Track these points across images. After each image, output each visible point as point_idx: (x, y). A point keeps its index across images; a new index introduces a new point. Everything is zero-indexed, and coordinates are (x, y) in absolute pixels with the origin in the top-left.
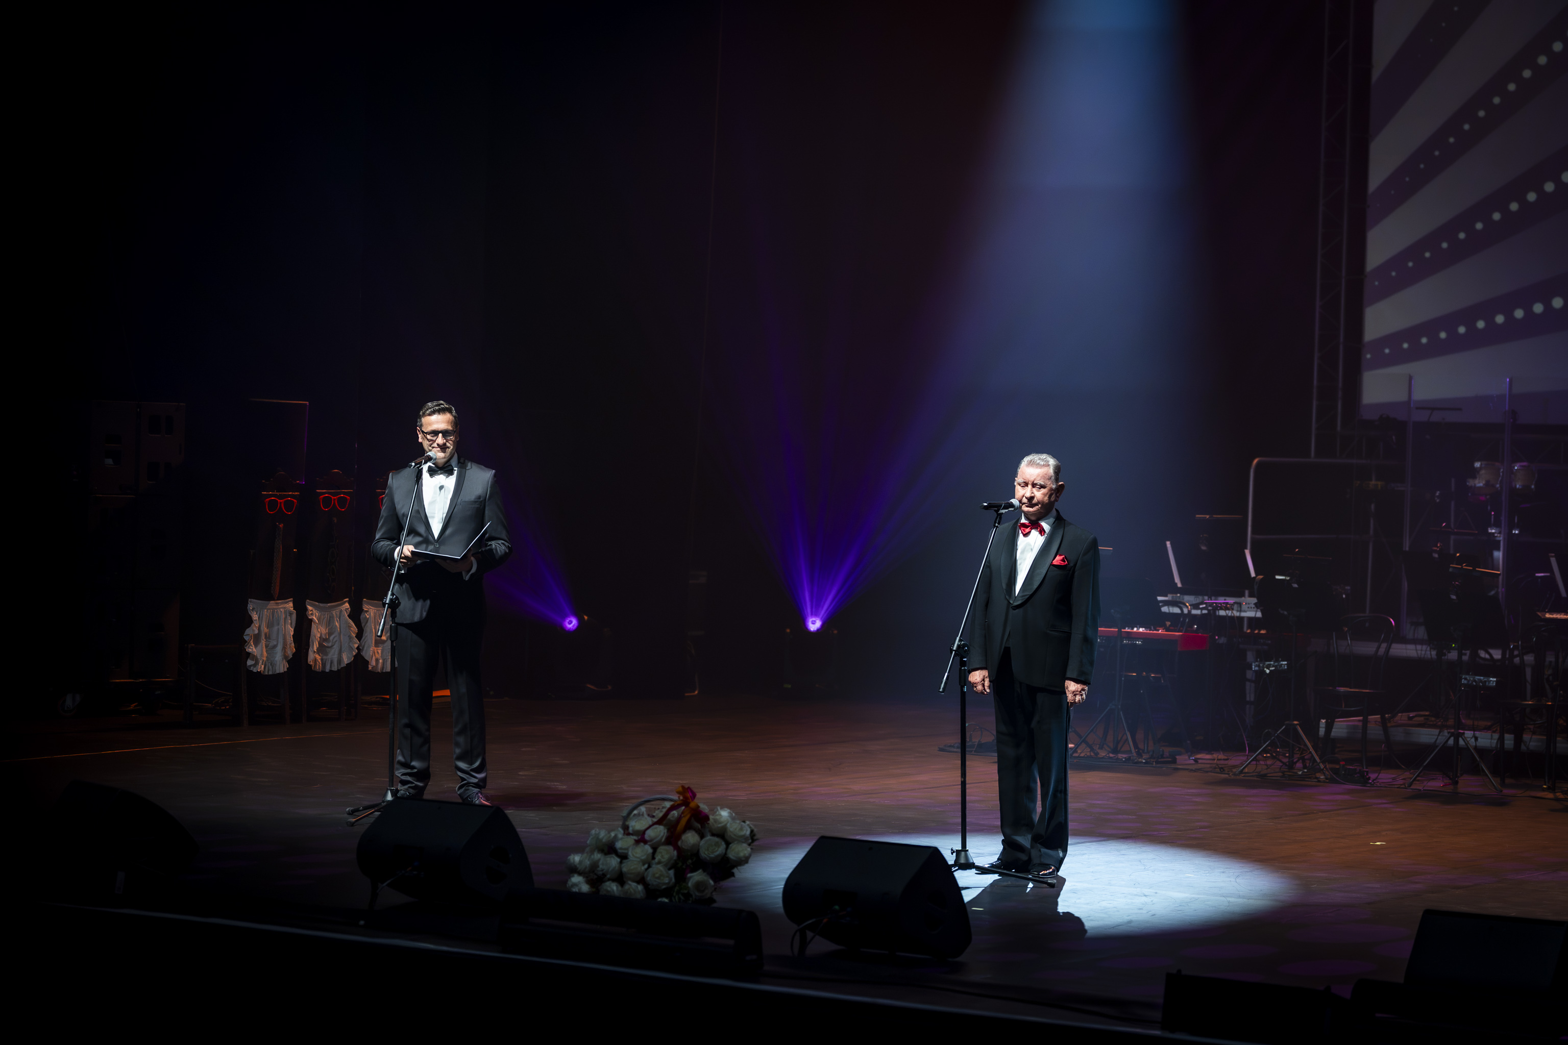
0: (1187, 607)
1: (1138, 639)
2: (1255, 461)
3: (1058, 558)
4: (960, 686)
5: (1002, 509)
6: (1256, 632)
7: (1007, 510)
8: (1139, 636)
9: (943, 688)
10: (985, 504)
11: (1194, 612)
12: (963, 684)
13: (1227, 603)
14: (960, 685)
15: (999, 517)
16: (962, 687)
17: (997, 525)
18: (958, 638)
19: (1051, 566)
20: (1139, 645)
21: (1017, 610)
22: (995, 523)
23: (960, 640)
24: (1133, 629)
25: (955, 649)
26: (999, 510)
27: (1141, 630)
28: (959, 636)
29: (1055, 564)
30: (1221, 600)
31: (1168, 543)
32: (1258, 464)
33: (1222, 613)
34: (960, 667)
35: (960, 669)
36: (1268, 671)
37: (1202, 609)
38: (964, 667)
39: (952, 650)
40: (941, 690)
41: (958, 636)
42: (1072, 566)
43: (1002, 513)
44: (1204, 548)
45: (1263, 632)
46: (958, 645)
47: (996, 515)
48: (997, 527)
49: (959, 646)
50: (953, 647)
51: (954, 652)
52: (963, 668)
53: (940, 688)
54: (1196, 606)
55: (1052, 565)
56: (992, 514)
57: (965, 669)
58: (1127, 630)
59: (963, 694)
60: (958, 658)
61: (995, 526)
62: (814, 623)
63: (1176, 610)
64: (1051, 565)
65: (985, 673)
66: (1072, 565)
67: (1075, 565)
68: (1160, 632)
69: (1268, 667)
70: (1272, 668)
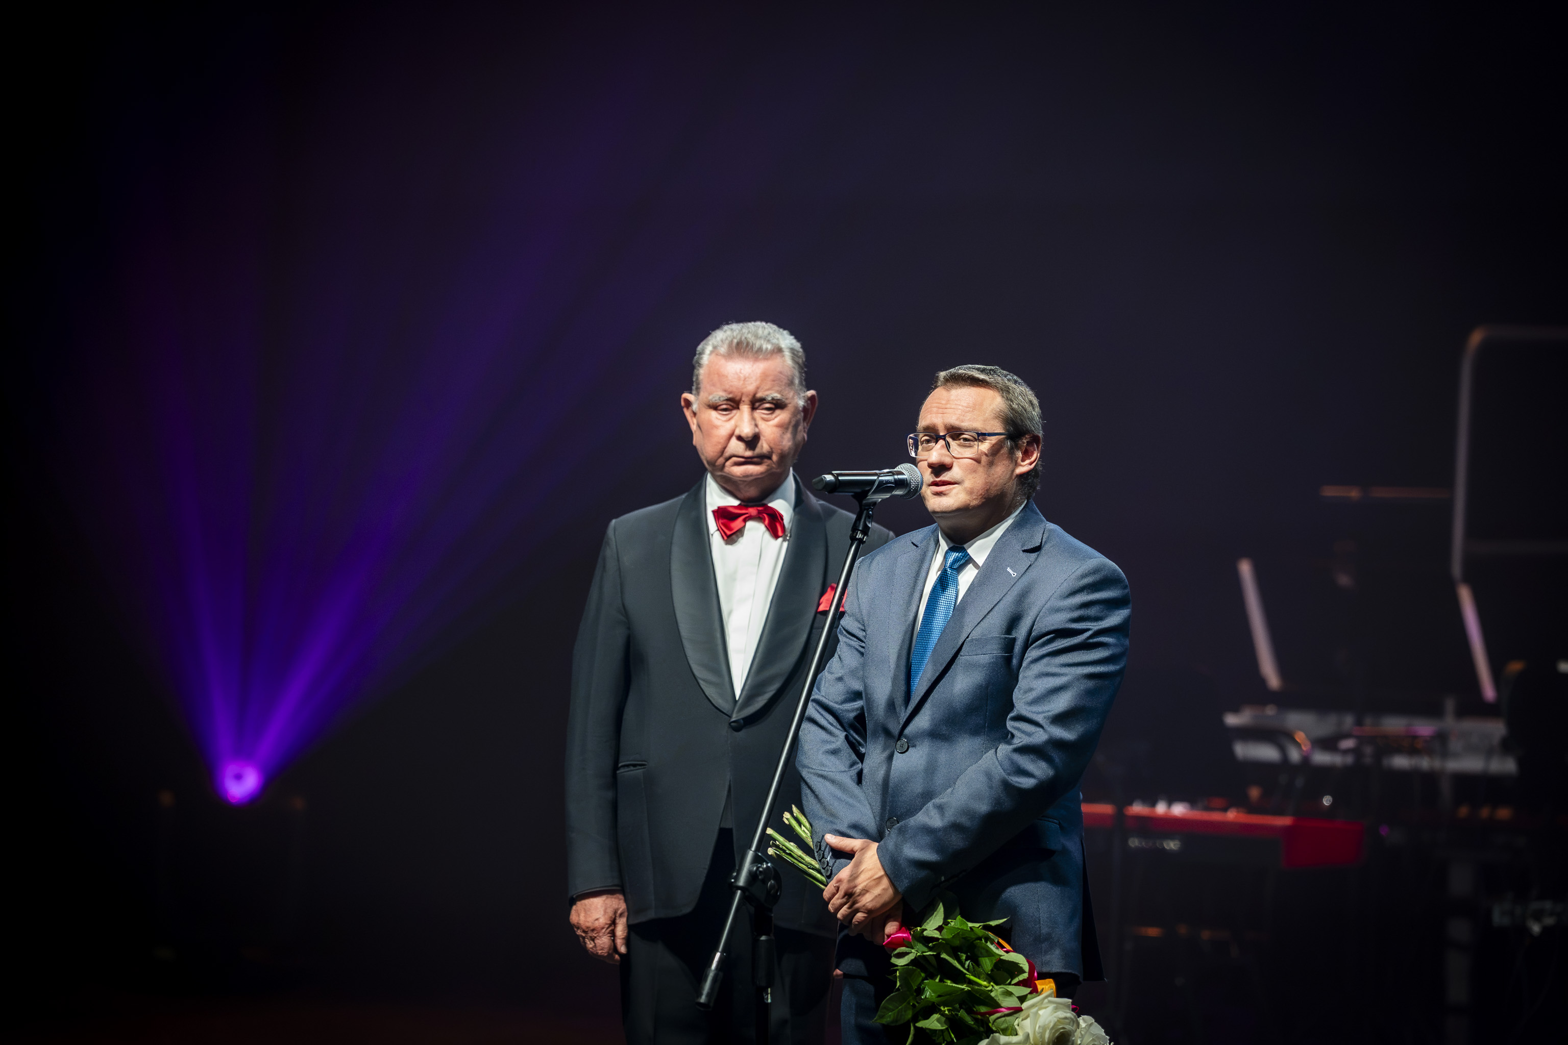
0: (1298, 745)
1: (1171, 837)
2: (1476, 338)
5: (875, 492)
6: (1485, 812)
7: (887, 496)
8: (1171, 825)
9: (709, 994)
10: (831, 478)
11: (1321, 758)
12: (763, 983)
13: (1415, 737)
15: (867, 511)
17: (859, 536)
18: (750, 854)
20: (1170, 853)
24: (1153, 804)
25: (741, 882)
26: (866, 494)
27: (1179, 810)
28: (753, 849)
30: (1394, 725)
31: (1245, 569)
32: (1486, 348)
33: (1401, 762)
36: (1536, 928)
37: (1346, 752)
41: (750, 847)
43: (875, 504)
44: (1344, 580)
45: (1504, 813)
46: (749, 873)
49: (753, 876)
50: (737, 878)
51: (739, 892)
52: (762, 937)
53: (700, 995)
54: (1328, 743)
58: (1138, 808)
62: (239, 777)
63: (1267, 753)
68: (1232, 815)
69: (1538, 916)
70: (1549, 921)
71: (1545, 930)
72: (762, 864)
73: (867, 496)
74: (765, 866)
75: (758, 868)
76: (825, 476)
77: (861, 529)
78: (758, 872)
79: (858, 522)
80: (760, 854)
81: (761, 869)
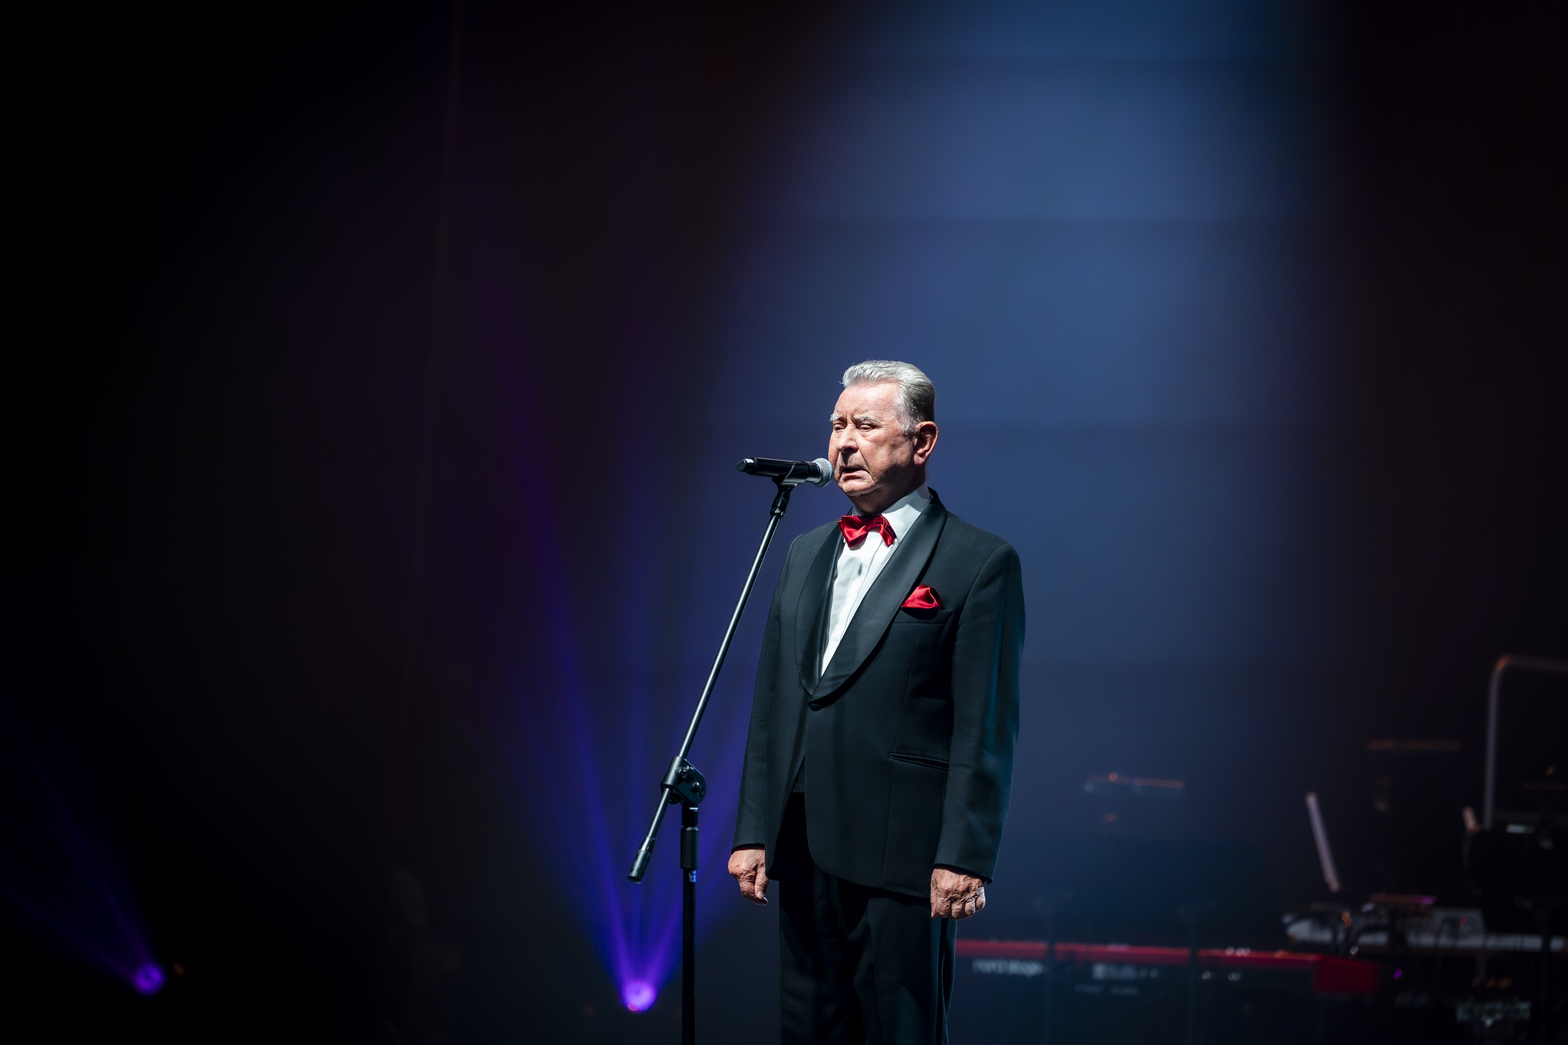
0: (1343, 923)
1: (1235, 971)
2: (1502, 664)
3: (918, 592)
4: (682, 870)
5: (794, 478)
6: (1491, 983)
7: (802, 481)
8: (1236, 963)
9: (639, 870)
10: (749, 461)
12: (689, 866)
13: (1419, 904)
14: (682, 867)
15: (783, 493)
16: (687, 872)
18: (678, 760)
19: (903, 615)
20: (1234, 983)
21: (821, 711)
22: (774, 506)
23: (683, 764)
25: (670, 781)
26: (782, 478)
27: (1242, 952)
28: (681, 755)
29: (909, 605)
31: (1312, 801)
34: (682, 827)
35: (683, 831)
36: (1489, 1022)
37: (1367, 914)
38: (693, 825)
39: (664, 786)
40: (634, 874)
41: (678, 755)
42: (951, 613)
43: (793, 486)
44: (1381, 806)
45: (1505, 983)
46: (677, 774)
47: (775, 489)
48: (778, 515)
49: (678, 776)
50: (667, 779)
51: (667, 790)
52: (689, 829)
53: (632, 870)
55: (904, 608)
56: (766, 485)
57: (693, 832)
58: (1214, 952)
59: (689, 888)
60: (678, 807)
61: (773, 514)
62: (638, 993)
64: (900, 608)
65: (759, 855)
66: (949, 609)
67: (958, 611)
68: (1279, 954)
69: (1490, 1013)
70: (1498, 1016)
71: (1495, 1024)
72: (686, 767)
73: (784, 479)
74: (688, 768)
75: (682, 770)
76: (746, 459)
77: (779, 506)
78: (682, 774)
79: (777, 501)
80: (686, 760)
81: (685, 771)
